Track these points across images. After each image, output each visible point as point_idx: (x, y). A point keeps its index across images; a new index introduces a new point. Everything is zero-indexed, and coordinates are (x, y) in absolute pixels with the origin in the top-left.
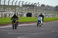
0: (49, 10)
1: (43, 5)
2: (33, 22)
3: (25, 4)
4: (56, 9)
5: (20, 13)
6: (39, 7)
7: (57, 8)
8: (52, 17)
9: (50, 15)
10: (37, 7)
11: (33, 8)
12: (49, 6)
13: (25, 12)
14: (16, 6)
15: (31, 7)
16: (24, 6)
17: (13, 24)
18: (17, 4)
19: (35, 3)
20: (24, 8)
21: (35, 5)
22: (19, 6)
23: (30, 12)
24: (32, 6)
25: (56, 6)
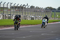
0: (39, 12)
1: (32, 7)
2: (22, 25)
3: (13, 6)
4: (46, 11)
5: (8, 15)
6: (28, 8)
7: (47, 9)
8: (42, 19)
9: (40, 17)
10: (26, 9)
11: (21, 10)
12: (38, 8)
13: (14, 14)
14: (4, 8)
15: (19, 9)
16: (12, 7)
17: (15, 25)
18: (5, 6)
19: (24, 5)
20: (12, 10)
21: (24, 6)
22: (7, 8)
23: (18, 14)
24: (21, 8)
25: (46, 8)
